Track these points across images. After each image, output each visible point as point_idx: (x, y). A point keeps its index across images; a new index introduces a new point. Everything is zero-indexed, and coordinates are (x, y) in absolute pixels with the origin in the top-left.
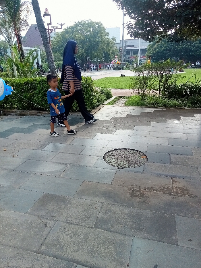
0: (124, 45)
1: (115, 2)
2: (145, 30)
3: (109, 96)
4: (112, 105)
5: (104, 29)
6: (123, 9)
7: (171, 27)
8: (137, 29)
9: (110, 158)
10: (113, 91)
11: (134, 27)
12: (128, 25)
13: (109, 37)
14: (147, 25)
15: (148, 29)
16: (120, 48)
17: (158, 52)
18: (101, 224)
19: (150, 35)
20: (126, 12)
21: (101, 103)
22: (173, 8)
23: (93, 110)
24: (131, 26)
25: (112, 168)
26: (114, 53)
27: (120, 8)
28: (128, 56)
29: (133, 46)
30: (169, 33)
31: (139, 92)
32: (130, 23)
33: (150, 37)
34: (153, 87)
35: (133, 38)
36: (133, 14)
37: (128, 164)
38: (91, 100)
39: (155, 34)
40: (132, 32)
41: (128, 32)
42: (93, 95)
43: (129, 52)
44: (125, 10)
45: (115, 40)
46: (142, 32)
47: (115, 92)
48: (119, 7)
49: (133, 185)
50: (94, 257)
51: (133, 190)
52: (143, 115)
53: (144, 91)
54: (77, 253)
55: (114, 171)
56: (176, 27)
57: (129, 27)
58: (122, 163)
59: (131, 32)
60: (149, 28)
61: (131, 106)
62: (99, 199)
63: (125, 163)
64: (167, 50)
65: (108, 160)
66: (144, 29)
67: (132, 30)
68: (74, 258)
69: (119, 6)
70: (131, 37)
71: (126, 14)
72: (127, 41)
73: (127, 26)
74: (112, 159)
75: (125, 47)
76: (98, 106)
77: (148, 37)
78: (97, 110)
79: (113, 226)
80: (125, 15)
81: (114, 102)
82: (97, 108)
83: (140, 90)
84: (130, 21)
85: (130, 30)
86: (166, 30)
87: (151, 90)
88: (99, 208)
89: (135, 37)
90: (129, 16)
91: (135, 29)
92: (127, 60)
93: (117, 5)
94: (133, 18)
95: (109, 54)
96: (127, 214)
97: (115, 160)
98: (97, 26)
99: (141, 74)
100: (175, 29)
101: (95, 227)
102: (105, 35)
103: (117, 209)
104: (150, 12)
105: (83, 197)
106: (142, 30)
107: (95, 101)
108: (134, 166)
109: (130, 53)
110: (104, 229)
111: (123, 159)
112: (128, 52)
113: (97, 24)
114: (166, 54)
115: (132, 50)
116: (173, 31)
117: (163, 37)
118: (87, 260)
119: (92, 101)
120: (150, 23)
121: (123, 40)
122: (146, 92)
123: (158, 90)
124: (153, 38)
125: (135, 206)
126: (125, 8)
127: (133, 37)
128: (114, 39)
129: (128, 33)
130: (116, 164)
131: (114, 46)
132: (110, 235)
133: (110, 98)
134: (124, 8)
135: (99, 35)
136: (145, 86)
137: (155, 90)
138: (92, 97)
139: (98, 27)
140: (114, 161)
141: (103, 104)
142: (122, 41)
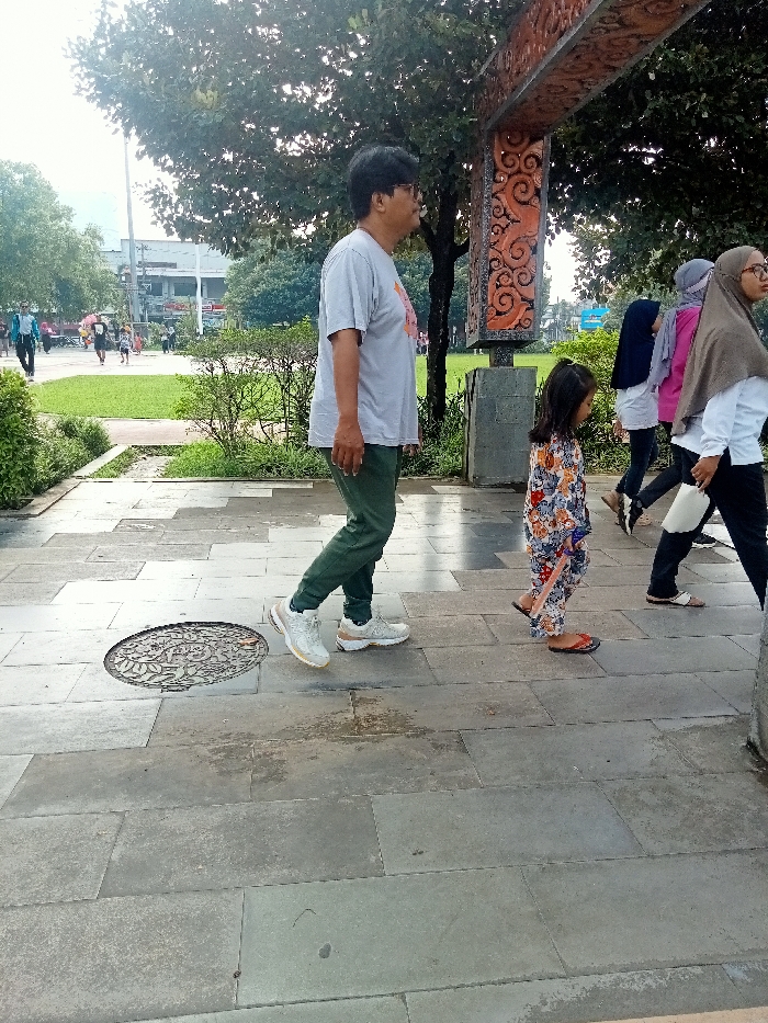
0: (138, 259)
1: (98, 105)
2: (217, 215)
3: (96, 444)
4: (113, 476)
5: (49, 193)
6: (127, 135)
7: (303, 216)
8: (186, 210)
9: (131, 664)
10: (111, 428)
11: (174, 201)
12: (154, 191)
13: (72, 225)
14: (223, 201)
15: (225, 212)
16: (121, 268)
17: (266, 294)
18: (122, 880)
19: (235, 235)
20: (143, 148)
21: (69, 471)
22: (304, 156)
23: (36, 501)
24: (162, 195)
25: (143, 695)
26: (99, 286)
27: (117, 130)
28: (154, 301)
29: (173, 265)
30: (298, 232)
31: (213, 429)
32: (160, 186)
33: (234, 240)
34: (261, 411)
35: (176, 237)
36: (167, 156)
37: (200, 673)
38: (26, 458)
39: (252, 233)
40: (170, 217)
41: (155, 214)
42: (31, 441)
43: (160, 286)
44: (135, 139)
45: (100, 239)
46: (206, 221)
47: (121, 432)
48: (114, 126)
49: (227, 736)
50: (112, 989)
51: (229, 752)
52: (239, 507)
53: (231, 427)
54: (44, 994)
55: (155, 702)
56: (319, 217)
57: (158, 197)
58: (179, 674)
59: (167, 219)
60: (230, 211)
61: (189, 479)
62: (104, 802)
63: (191, 672)
64: (295, 288)
65: (122, 668)
66: (214, 211)
67: (168, 211)
68: (34, 1015)
69: (115, 122)
70: (170, 233)
71: (143, 153)
72: (150, 245)
73: (147, 193)
74: (137, 666)
75: (143, 265)
76: (56, 482)
77: (229, 241)
78: (54, 498)
79: (169, 875)
80: (139, 156)
81: (122, 466)
82: (51, 490)
83: (217, 421)
84: (159, 179)
85: (161, 211)
86: (288, 224)
87: (258, 422)
88: (112, 832)
89: (183, 235)
90: (156, 163)
91: (181, 210)
92: (154, 313)
93: (106, 118)
94: (170, 170)
95: (78, 290)
96: (218, 828)
97: (150, 666)
98: (18, 177)
99: (214, 365)
100: (315, 224)
101: (104, 893)
102: (57, 216)
103: (178, 820)
104: (228, 156)
105: (42, 810)
106: (208, 214)
107: (41, 464)
108: (223, 675)
109: (165, 290)
110: (139, 893)
111: (181, 658)
112: (156, 287)
113: (17, 168)
114: (294, 300)
115: (169, 279)
116: (311, 229)
117: (281, 244)
118: (86, 1005)
119: (32, 463)
120: (233, 194)
121: (131, 240)
122: (239, 427)
123: (279, 421)
124: (246, 245)
125: (242, 795)
126: (138, 133)
127: (176, 234)
128: (93, 234)
129: (155, 218)
130: (157, 679)
131: (96, 258)
132: (162, 905)
133: (103, 452)
134: (133, 131)
135: (31, 212)
136: (233, 409)
137: (272, 419)
138: (28, 448)
139: (26, 182)
140: (148, 671)
141: (76, 474)
142: (127, 245)
